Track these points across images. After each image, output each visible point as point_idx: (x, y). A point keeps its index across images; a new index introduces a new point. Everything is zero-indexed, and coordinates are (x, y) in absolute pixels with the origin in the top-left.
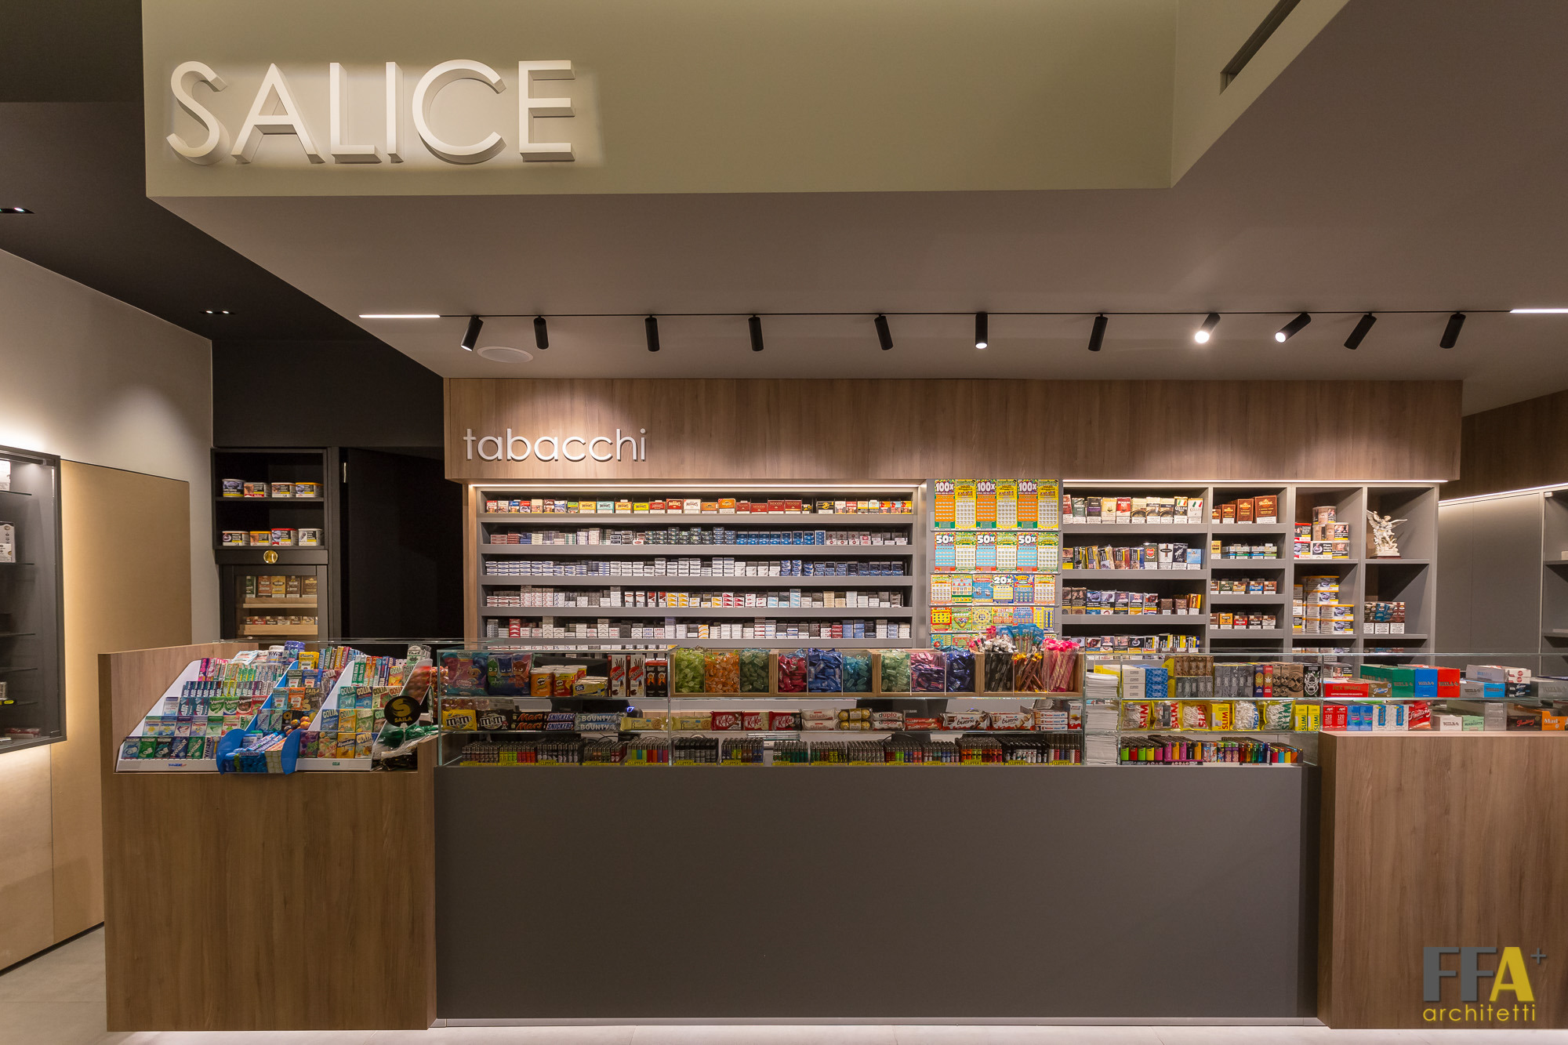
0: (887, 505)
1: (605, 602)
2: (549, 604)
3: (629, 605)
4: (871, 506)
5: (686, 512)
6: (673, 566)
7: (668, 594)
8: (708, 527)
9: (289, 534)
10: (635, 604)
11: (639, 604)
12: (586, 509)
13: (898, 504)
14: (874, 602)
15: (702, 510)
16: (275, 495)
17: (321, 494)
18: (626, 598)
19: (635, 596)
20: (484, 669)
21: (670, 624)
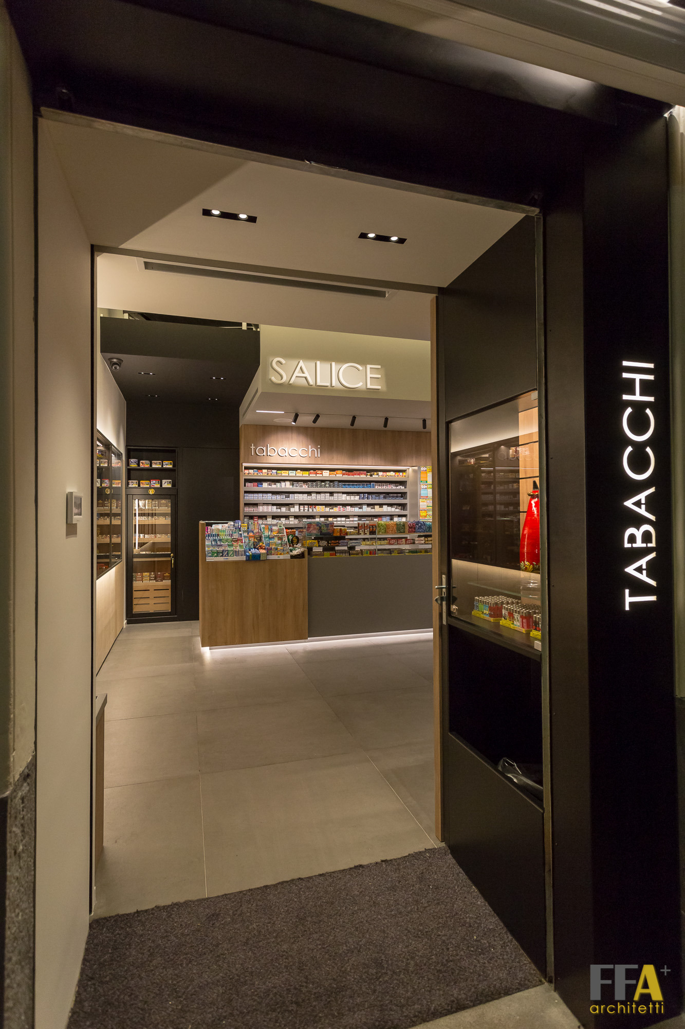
0: (397, 474)
1: (292, 510)
2: (270, 511)
3: (302, 511)
4: (392, 474)
5: (324, 476)
6: (318, 496)
7: (317, 507)
8: (331, 481)
9: (159, 482)
10: (304, 510)
11: (306, 510)
12: (285, 474)
13: (401, 474)
14: (393, 509)
15: (330, 475)
16: (154, 466)
17: (174, 466)
18: (301, 508)
19: (304, 507)
20: (320, 527)
21: (318, 518)
